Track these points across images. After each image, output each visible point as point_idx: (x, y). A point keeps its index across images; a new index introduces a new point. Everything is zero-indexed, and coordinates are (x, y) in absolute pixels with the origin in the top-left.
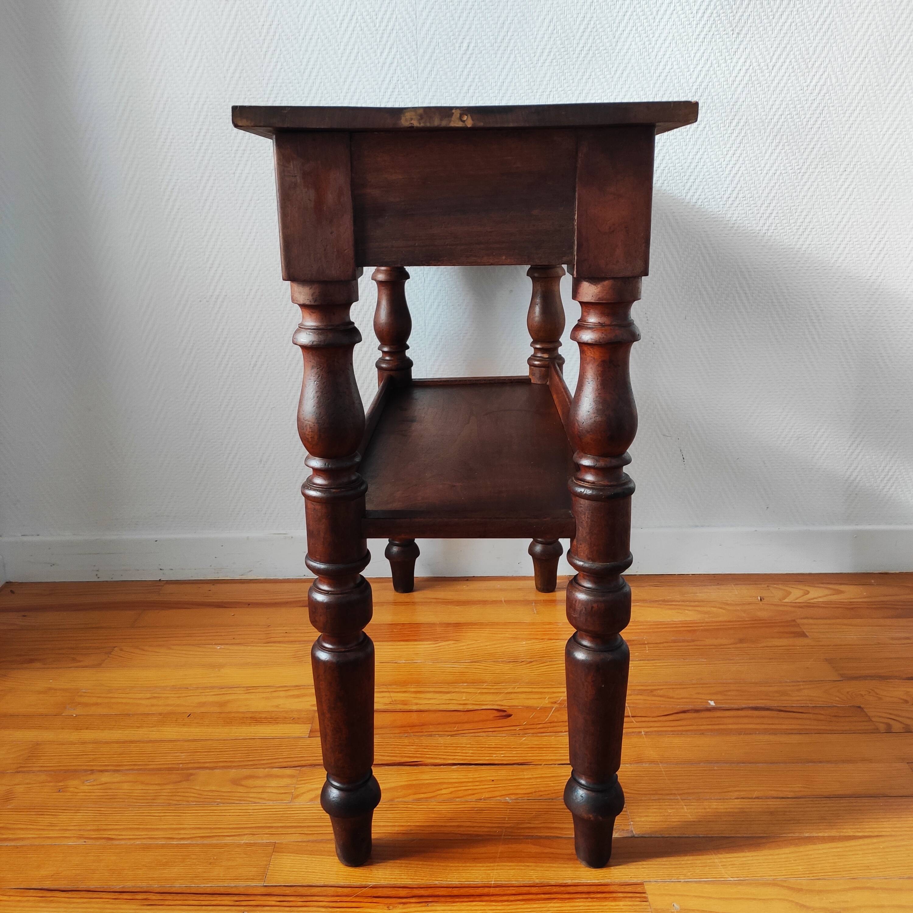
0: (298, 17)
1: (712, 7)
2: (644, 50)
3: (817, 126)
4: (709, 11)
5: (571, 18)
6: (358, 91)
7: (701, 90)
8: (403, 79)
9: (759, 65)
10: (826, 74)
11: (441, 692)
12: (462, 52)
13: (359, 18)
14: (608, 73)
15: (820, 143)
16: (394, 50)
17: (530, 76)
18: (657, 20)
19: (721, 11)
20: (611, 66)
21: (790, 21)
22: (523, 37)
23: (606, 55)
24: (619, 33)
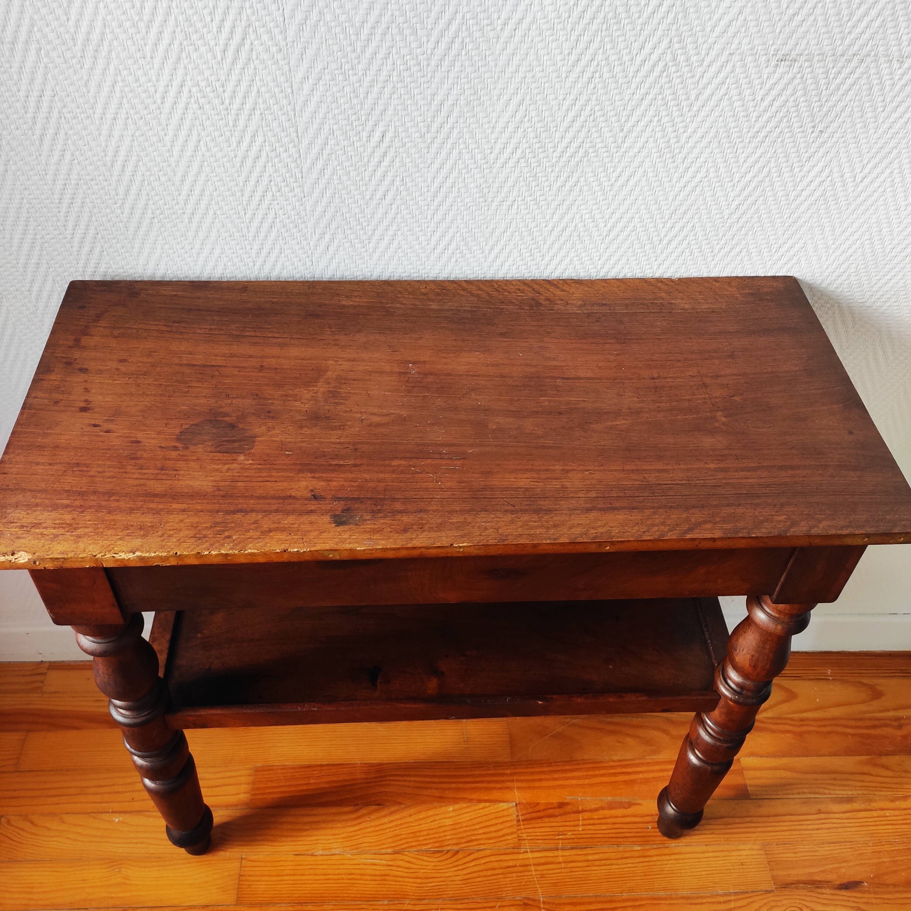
0: (86, 85)
1: (788, 92)
2: (666, 150)
4: (783, 98)
5: (553, 100)
6: (207, 193)
7: (745, 207)
8: (279, 179)
9: (842, 176)
13: (194, 90)
14: (605, 179)
16: (260, 139)
17: (482, 180)
18: (695, 109)
19: (802, 99)
20: (612, 170)
22: (473, 126)
23: (605, 154)
24: (630, 124)
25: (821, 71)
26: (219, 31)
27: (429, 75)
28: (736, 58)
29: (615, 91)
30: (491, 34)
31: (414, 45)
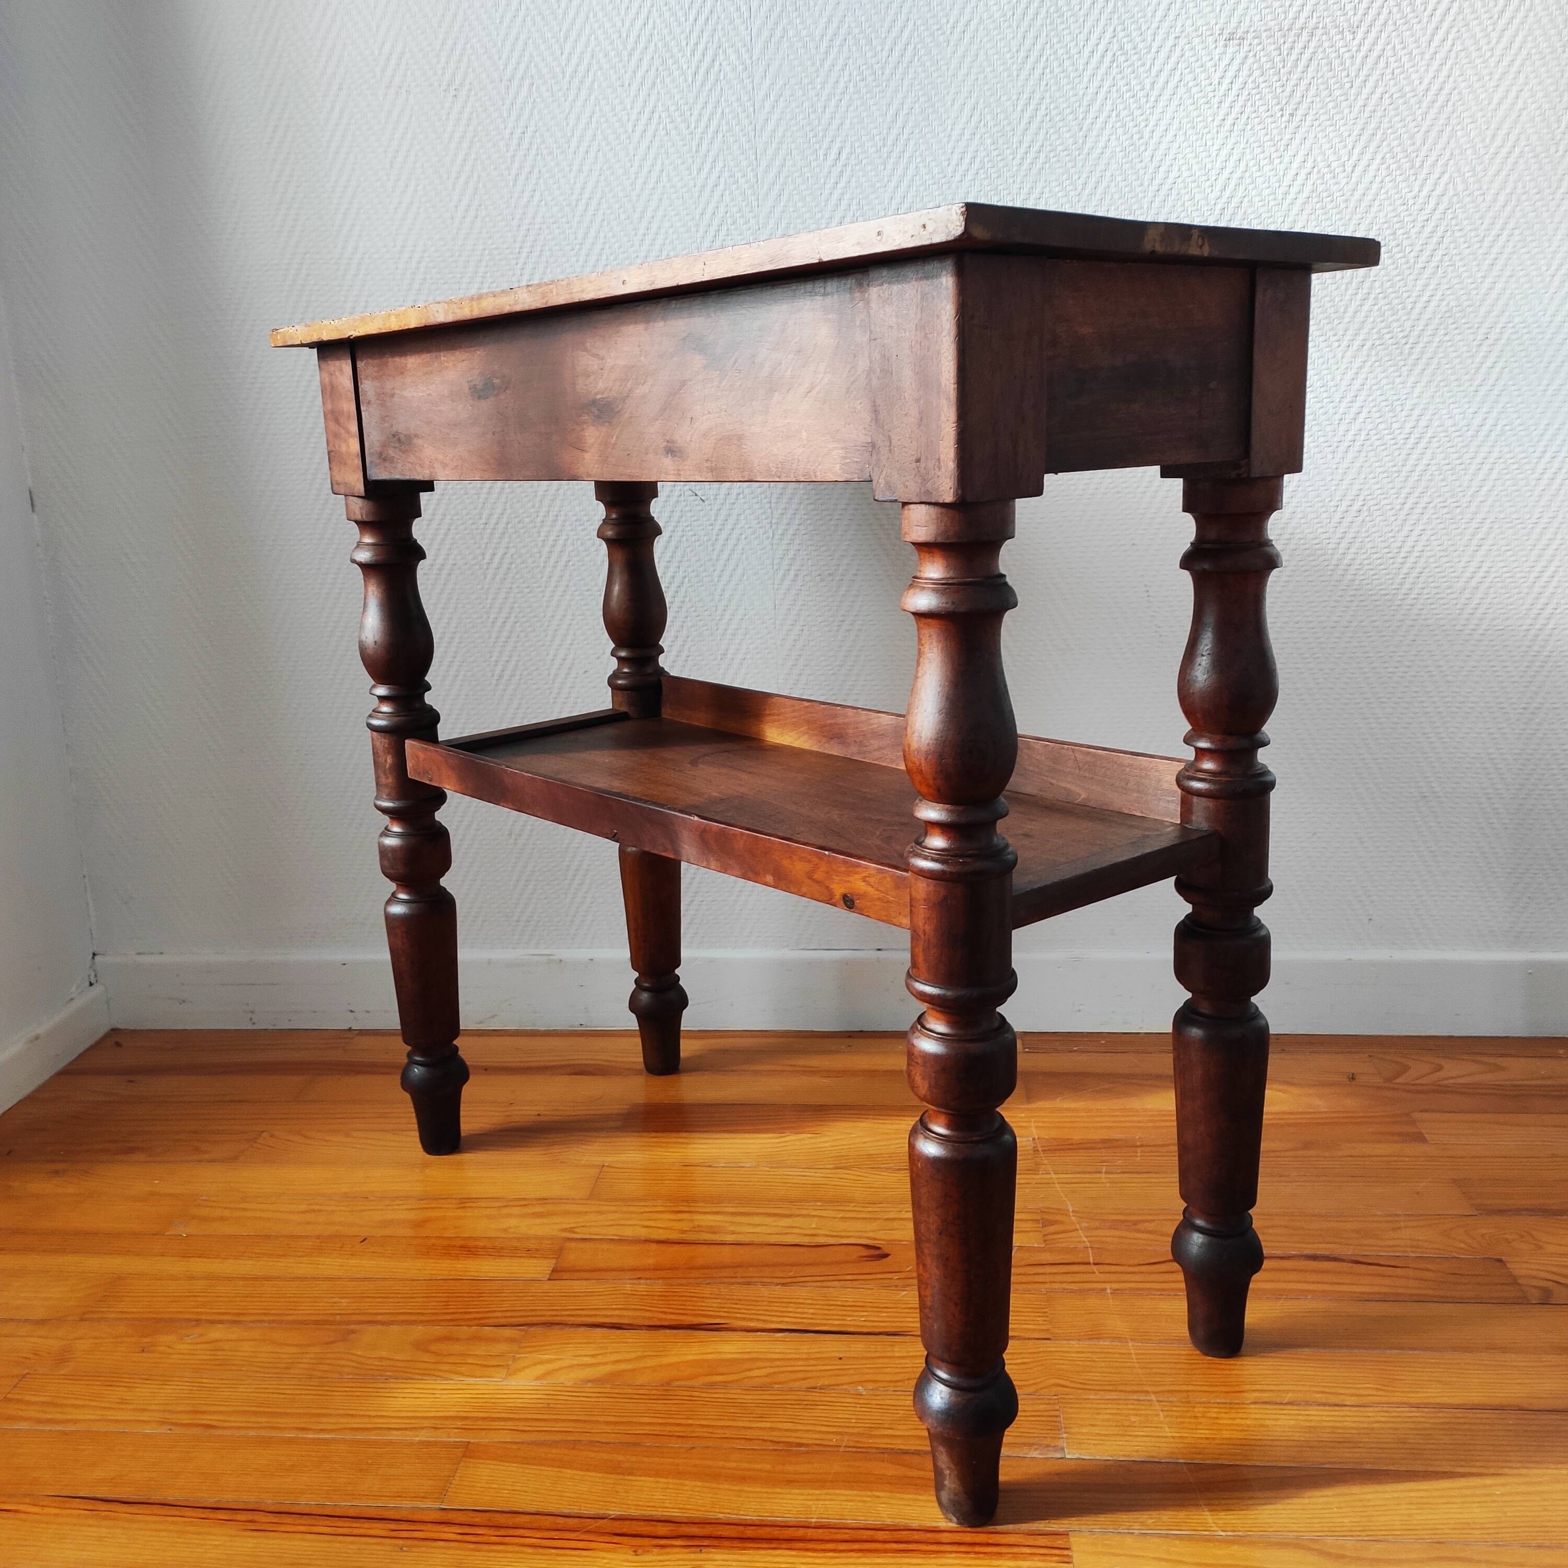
0: (566, 118)
1: (1244, 73)
2: (1131, 148)
3: (1433, 264)
4: (1241, 80)
5: (1007, 100)
6: (663, 231)
7: (1230, 211)
8: (735, 210)
9: (1329, 166)
10: (1446, 176)
11: (775, 1215)
12: (830, 162)
13: (663, 115)
14: (1071, 188)
15: (1440, 293)
16: (720, 164)
17: (941, 197)
18: (1153, 99)
19: (1261, 79)
20: (1077, 176)
21: (1380, 90)
22: (929, 135)
23: (1067, 159)
24: (1088, 122)
25: (1273, 47)
26: (693, 53)
27: (884, 84)
28: (1182, 41)
29: (1069, 87)
30: (941, 39)
31: (869, 55)
